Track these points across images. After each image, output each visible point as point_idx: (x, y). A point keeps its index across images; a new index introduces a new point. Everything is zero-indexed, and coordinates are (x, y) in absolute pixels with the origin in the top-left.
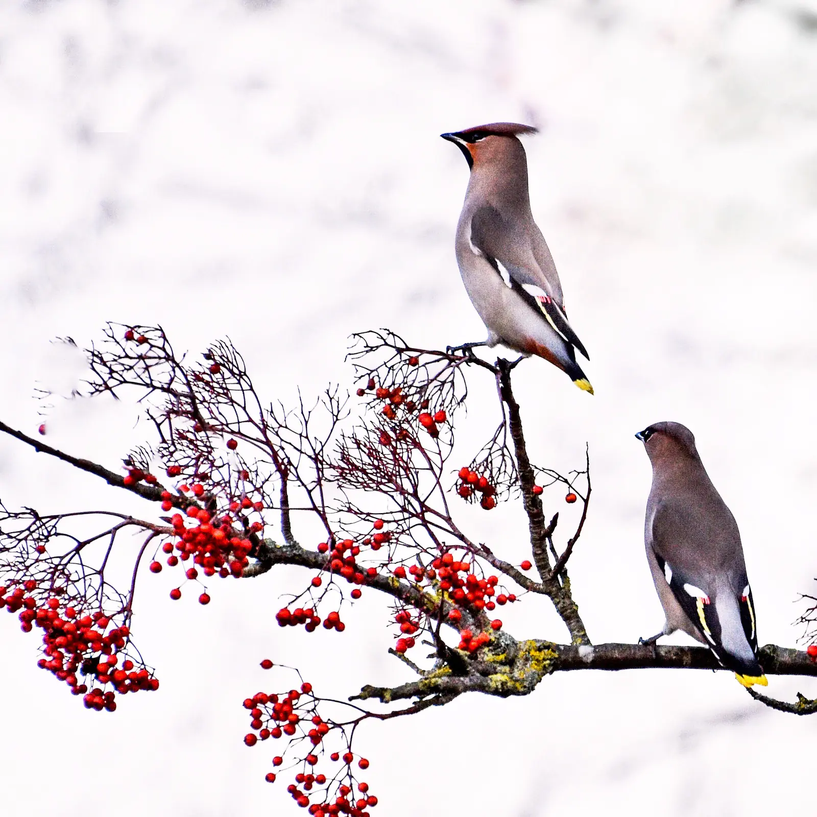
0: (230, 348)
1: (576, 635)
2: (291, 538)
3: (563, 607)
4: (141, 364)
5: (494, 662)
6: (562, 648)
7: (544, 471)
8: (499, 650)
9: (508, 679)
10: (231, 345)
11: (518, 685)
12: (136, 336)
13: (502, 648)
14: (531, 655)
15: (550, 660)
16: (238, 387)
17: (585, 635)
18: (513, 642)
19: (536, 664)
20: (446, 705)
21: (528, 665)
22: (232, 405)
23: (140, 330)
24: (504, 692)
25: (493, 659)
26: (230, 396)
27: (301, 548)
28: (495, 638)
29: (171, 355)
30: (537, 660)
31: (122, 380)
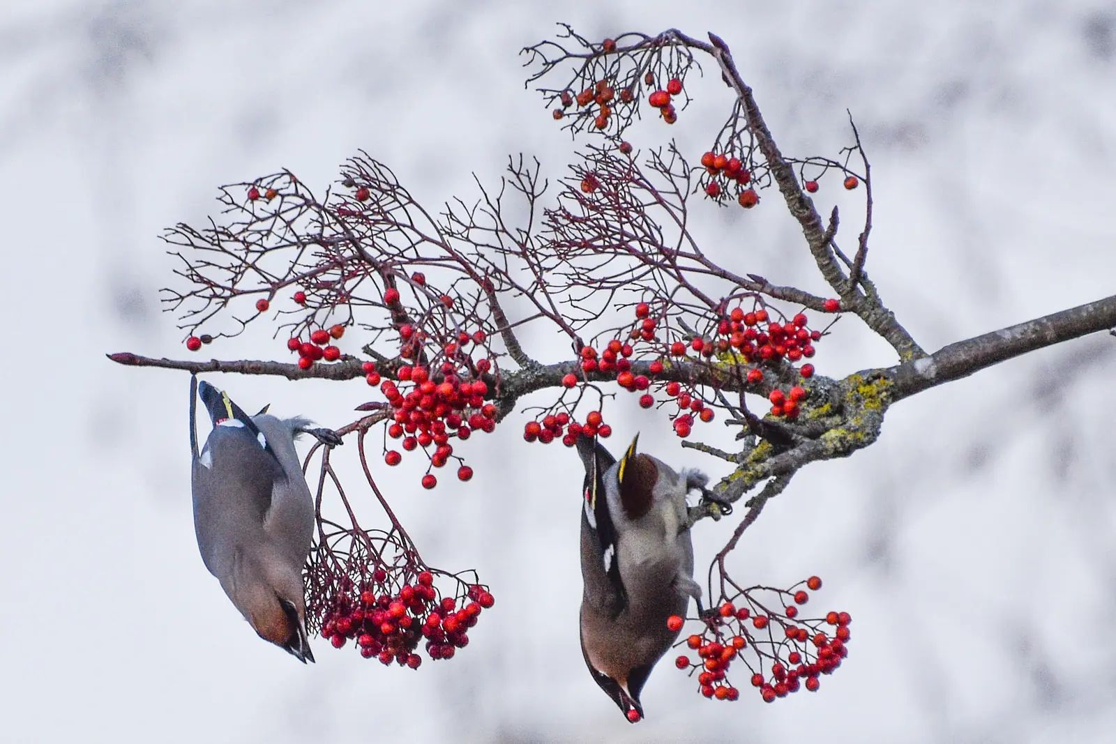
0: (370, 162)
1: (904, 348)
2: (525, 359)
3: (876, 320)
4: (279, 222)
5: (820, 416)
6: (894, 371)
7: (809, 161)
8: (820, 400)
9: (845, 432)
10: (370, 158)
11: (859, 435)
12: (262, 192)
13: (823, 397)
14: (861, 392)
15: (886, 390)
16: (397, 204)
17: (914, 345)
18: (834, 385)
19: (871, 402)
20: (784, 491)
21: (862, 407)
22: (399, 229)
23: (264, 183)
24: (845, 450)
25: (818, 413)
26: (392, 220)
27: (541, 367)
28: (811, 387)
29: (310, 198)
30: (871, 397)
31: (262, 249)
